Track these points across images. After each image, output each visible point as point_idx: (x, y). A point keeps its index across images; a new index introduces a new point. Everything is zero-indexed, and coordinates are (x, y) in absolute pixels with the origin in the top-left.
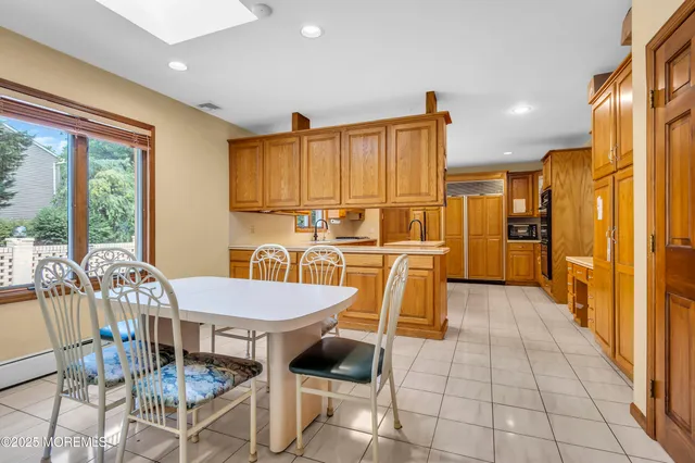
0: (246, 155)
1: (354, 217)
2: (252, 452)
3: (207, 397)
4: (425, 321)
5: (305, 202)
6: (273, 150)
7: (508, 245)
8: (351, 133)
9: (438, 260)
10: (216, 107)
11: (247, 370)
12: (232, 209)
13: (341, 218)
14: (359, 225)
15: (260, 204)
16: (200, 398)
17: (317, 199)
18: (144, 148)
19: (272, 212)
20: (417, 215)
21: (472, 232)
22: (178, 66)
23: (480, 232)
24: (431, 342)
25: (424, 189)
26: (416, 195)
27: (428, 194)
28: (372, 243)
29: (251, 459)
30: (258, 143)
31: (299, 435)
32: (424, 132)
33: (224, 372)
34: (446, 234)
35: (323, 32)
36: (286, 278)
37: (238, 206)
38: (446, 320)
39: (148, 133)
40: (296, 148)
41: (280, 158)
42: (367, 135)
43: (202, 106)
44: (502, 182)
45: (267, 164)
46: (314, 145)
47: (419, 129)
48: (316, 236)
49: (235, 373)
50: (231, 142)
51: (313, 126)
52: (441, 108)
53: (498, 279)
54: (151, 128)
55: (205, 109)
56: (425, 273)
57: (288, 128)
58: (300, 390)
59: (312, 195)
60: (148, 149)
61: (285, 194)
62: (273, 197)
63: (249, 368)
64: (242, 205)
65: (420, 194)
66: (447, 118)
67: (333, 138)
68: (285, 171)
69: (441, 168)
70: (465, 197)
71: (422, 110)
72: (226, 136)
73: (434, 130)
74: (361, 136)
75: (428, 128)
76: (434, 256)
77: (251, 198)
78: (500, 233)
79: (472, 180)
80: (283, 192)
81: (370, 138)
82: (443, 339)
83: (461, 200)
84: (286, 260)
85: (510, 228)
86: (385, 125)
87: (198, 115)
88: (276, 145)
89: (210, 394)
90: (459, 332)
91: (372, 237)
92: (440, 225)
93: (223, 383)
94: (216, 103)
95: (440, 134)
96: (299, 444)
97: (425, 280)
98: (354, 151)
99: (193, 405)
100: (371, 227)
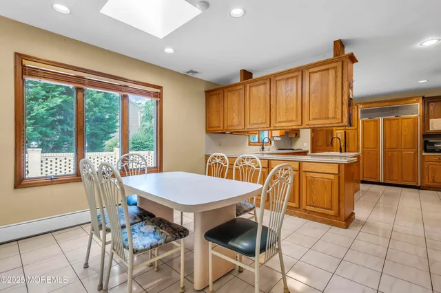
0: (214, 99)
1: (291, 135)
2: (182, 286)
3: (146, 247)
4: (331, 213)
5: (248, 126)
6: (229, 94)
7: (423, 157)
8: (277, 78)
9: (343, 167)
10: (196, 72)
11: (177, 234)
12: (208, 132)
13: (281, 136)
14: (296, 141)
15: (222, 129)
16: (141, 247)
17: (256, 124)
18: (156, 99)
19: (231, 133)
20: (339, 133)
21: (387, 146)
22: (169, 50)
23: (394, 146)
24: (335, 229)
25: (331, 114)
26: (325, 118)
27: (334, 118)
28: (305, 153)
29: (181, 291)
30: (221, 91)
31: (210, 283)
32: (332, 72)
33: (162, 233)
34: (363, 148)
35: (245, 12)
36: (225, 176)
37: (210, 130)
38: (353, 214)
39: (158, 91)
40: (242, 92)
41: (233, 100)
42: (287, 79)
43: (188, 72)
44: (419, 106)
45: (226, 103)
46: (254, 89)
47: (328, 69)
48: (263, 148)
49: (168, 234)
50: (206, 92)
51: (255, 76)
52: (347, 51)
53: (413, 184)
54: (160, 88)
55: (190, 74)
56: (332, 177)
57: (238, 80)
58: (211, 252)
59: (252, 122)
60: (159, 99)
61: (236, 121)
62: (229, 124)
63: (179, 232)
64: (212, 129)
65: (328, 118)
66: (353, 59)
67: (265, 84)
68: (236, 107)
69: (346, 97)
70: (381, 120)
71: (331, 55)
72: (203, 89)
73: (340, 69)
74: (283, 79)
75: (335, 68)
76: (339, 165)
77: (217, 125)
78: (415, 146)
79: (387, 106)
80: (235, 121)
81: (290, 80)
82: (347, 228)
83: (377, 122)
84: (226, 164)
85: (426, 144)
86: (301, 71)
87: (187, 78)
88: (231, 91)
89: (148, 246)
90: (363, 224)
91: (304, 149)
92: (358, 141)
93: (158, 240)
94: (195, 70)
95: (345, 71)
96: (210, 289)
97: (332, 182)
98: (279, 90)
99: (137, 251)
100: (304, 142)
